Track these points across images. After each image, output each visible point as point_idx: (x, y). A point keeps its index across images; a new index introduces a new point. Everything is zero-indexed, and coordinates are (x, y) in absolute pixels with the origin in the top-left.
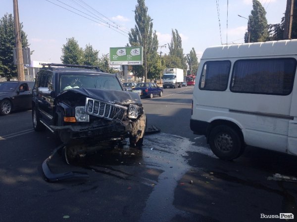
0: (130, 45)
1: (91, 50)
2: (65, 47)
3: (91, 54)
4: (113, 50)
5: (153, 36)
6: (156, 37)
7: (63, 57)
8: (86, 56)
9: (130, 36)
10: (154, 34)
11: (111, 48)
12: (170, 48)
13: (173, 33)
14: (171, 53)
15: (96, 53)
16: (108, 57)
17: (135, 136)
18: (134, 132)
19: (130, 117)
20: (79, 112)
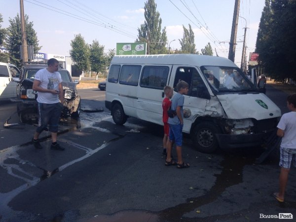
0: (139, 40)
1: (98, 45)
2: (73, 42)
3: (97, 50)
4: (120, 45)
5: (161, 32)
6: (164, 34)
8: (92, 51)
9: (139, 31)
10: (164, 30)
11: (117, 44)
12: (181, 44)
13: (185, 30)
14: (182, 48)
15: (102, 49)
16: (115, 52)
17: (70, 109)
18: (70, 108)
19: (65, 97)
20: (29, 93)
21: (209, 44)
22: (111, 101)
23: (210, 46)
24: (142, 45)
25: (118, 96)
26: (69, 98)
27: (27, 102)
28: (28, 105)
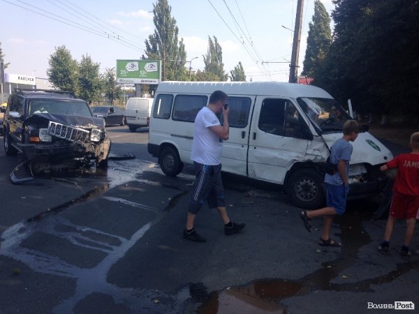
0: (146, 56)
1: (90, 62)
2: (52, 57)
3: (89, 69)
4: (121, 64)
5: (179, 45)
6: (183, 47)
7: (51, 70)
8: (82, 71)
9: (147, 43)
10: (181, 43)
11: (118, 61)
12: (205, 62)
13: (211, 42)
14: (206, 68)
15: (96, 67)
16: (115, 73)
17: (98, 157)
18: (97, 154)
19: (92, 140)
20: (43, 134)
21: (240, 63)
22: (159, 144)
23: (241, 66)
24: (155, 64)
25: (170, 137)
26: (96, 140)
27: (40, 147)
28: (41, 151)
